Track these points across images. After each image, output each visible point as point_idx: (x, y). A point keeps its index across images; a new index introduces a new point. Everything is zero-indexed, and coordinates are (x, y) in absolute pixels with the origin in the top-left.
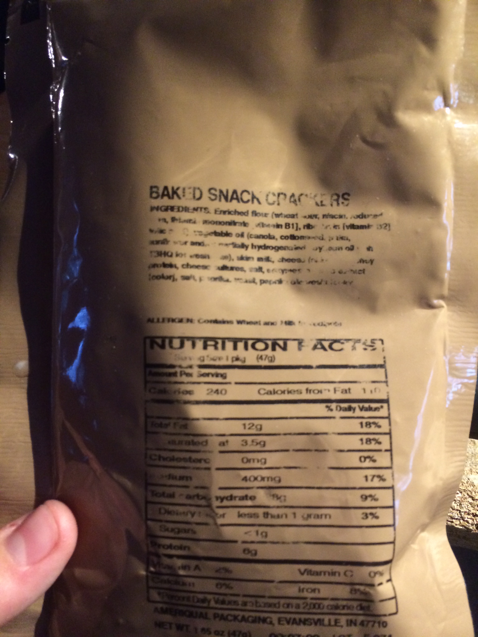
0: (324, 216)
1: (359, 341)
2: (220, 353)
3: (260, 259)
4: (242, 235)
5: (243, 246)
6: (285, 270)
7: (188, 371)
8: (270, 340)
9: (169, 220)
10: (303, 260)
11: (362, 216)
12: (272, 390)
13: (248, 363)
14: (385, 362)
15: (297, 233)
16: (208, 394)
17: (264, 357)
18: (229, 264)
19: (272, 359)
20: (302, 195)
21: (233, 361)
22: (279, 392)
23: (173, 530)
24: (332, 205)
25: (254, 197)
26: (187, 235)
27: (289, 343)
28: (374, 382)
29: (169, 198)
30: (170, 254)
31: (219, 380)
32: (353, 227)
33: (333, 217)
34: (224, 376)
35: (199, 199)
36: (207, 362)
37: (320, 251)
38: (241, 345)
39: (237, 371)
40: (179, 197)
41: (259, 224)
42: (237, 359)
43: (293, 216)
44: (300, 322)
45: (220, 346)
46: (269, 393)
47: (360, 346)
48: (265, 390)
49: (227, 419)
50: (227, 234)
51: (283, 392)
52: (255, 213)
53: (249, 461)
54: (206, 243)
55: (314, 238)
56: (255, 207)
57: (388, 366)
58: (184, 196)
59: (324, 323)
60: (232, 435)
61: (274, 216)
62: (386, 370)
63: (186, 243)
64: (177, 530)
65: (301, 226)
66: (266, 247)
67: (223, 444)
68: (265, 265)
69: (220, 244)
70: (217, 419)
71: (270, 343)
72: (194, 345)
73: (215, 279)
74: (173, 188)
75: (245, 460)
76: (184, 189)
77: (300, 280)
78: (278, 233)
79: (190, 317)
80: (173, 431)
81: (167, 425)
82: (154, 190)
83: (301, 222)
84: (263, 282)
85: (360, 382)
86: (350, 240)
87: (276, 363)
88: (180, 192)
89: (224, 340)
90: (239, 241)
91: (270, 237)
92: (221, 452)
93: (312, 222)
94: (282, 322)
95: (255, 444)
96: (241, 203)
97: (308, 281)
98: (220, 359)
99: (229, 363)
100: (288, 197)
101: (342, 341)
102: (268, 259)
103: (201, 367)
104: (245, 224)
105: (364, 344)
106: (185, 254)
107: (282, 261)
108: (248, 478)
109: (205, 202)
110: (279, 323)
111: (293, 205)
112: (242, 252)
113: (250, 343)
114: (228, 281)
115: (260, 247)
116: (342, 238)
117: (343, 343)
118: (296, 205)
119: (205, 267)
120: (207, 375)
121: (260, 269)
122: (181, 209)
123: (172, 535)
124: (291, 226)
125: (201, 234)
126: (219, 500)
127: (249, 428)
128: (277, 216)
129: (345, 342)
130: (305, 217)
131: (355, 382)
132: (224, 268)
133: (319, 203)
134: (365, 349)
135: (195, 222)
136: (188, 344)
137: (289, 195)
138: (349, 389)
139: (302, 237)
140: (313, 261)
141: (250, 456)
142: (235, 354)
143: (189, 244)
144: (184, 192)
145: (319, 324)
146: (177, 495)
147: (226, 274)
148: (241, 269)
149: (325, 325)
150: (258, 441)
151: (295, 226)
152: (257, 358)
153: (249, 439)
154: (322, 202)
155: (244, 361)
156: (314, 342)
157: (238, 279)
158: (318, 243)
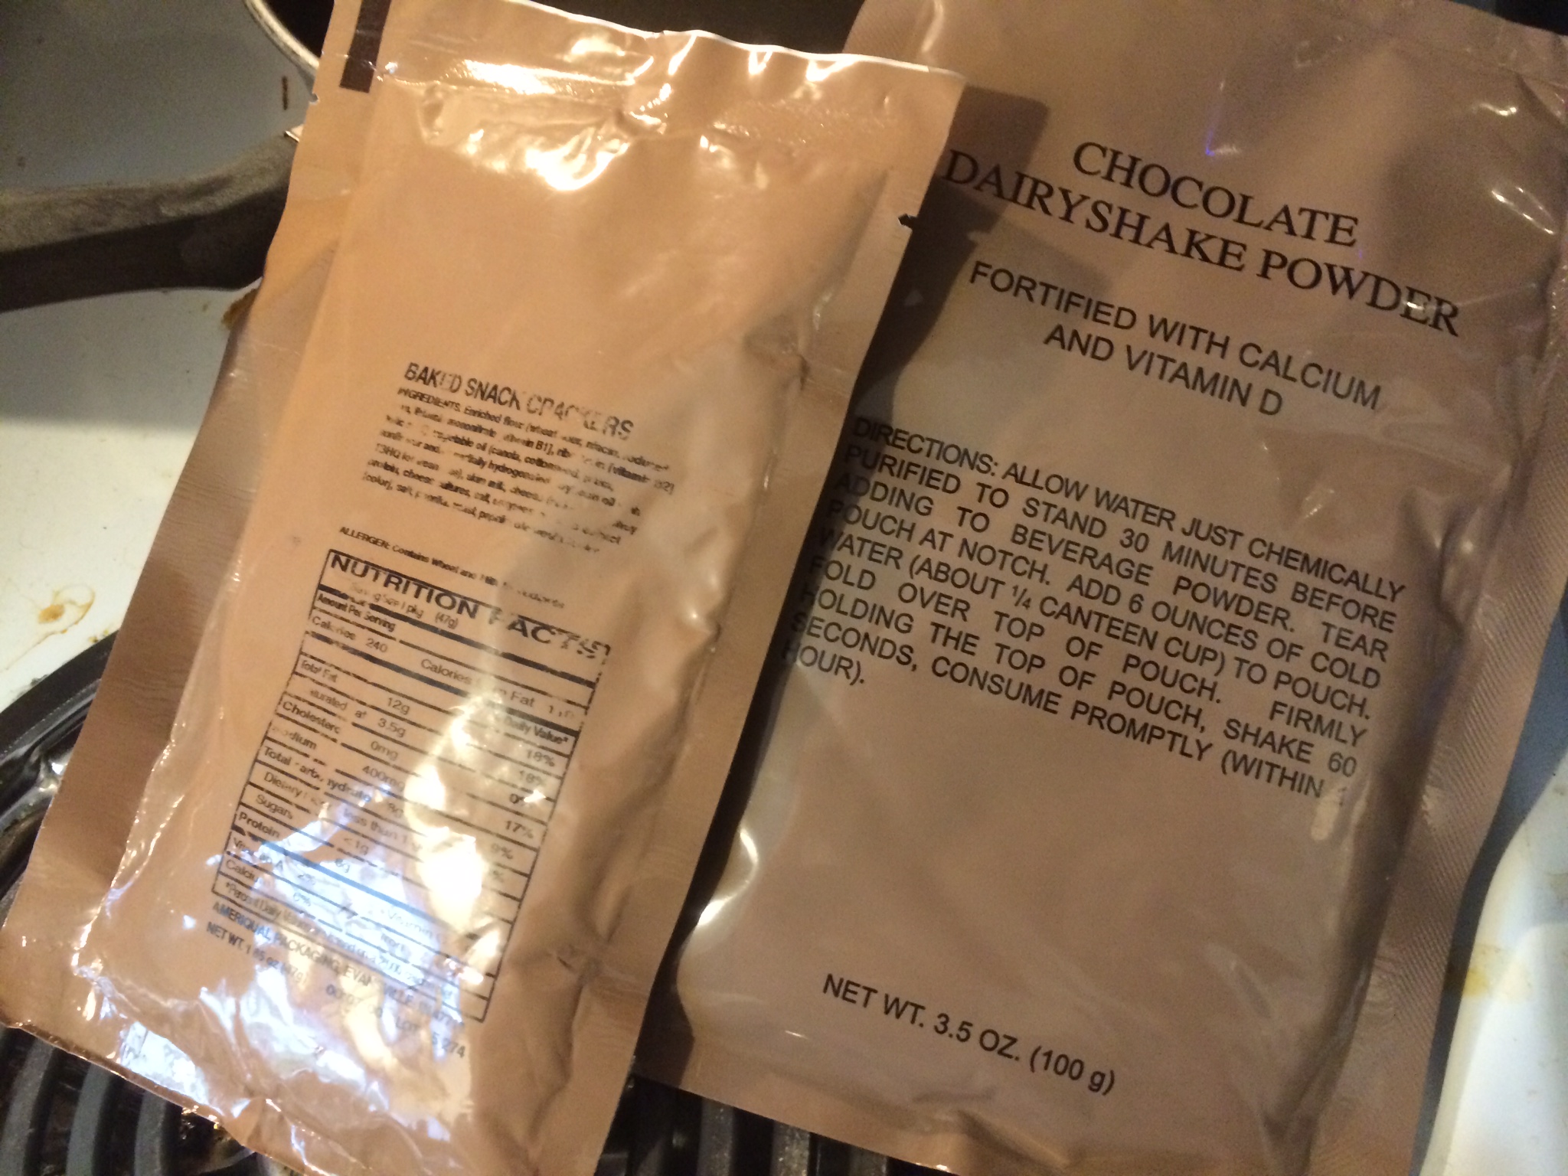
0: (589, 444)
1: (575, 637)
2: (398, 596)
3: (492, 484)
4: (483, 448)
5: (480, 462)
6: (514, 505)
7: (358, 607)
8: (459, 596)
9: (412, 410)
10: (540, 498)
11: (640, 461)
12: (438, 665)
13: (424, 620)
14: (598, 679)
15: (547, 459)
16: (367, 645)
17: (445, 618)
18: (456, 482)
19: (453, 624)
20: (572, 407)
21: (408, 611)
22: (445, 672)
23: (269, 806)
24: (604, 432)
25: (514, 398)
26: (425, 434)
27: (481, 608)
28: (569, 702)
29: (425, 383)
30: (397, 454)
31: (384, 630)
32: (622, 472)
33: (600, 449)
34: (391, 627)
35: (455, 391)
36: (382, 604)
37: (567, 493)
38: (425, 592)
39: (407, 625)
40: (435, 385)
41: (508, 436)
42: (414, 610)
43: (550, 433)
44: (505, 584)
45: (402, 586)
46: (435, 669)
47: (574, 645)
48: (430, 662)
49: (375, 685)
50: (468, 443)
51: (450, 674)
52: (508, 421)
53: (378, 748)
54: (442, 449)
55: (565, 470)
56: (510, 412)
57: (599, 687)
58: (441, 384)
59: (539, 597)
60: (373, 707)
61: (529, 429)
62: (593, 693)
63: (419, 444)
64: (273, 807)
65: (555, 449)
66: (503, 469)
67: (359, 715)
68: (495, 493)
69: (456, 454)
70: (365, 681)
71: (458, 600)
72: (376, 577)
73: (433, 498)
74: (433, 371)
75: (375, 746)
76: (444, 376)
77: (526, 525)
78: (524, 452)
79: (387, 541)
80: (321, 680)
81: (317, 670)
82: (413, 368)
83: (558, 444)
84: (483, 515)
85: (551, 696)
86: (612, 490)
87: (456, 631)
88: (438, 378)
89: (410, 579)
90: (477, 454)
91: (514, 456)
92: (355, 725)
93: (571, 447)
94: (483, 576)
95: (393, 729)
96: (497, 405)
97: (537, 529)
98: (396, 603)
99: (403, 612)
100: (556, 405)
101: (553, 630)
102: (500, 486)
103: (373, 607)
104: (491, 433)
105: (582, 644)
106: (413, 458)
107: (515, 492)
108: (370, 769)
109: (460, 397)
110: (479, 576)
111: (557, 417)
112: (475, 470)
113: (436, 592)
114: (445, 504)
115: (498, 467)
116: (603, 484)
117: (553, 633)
118: (560, 418)
119: (428, 480)
120: (375, 619)
121: (486, 498)
122: (431, 400)
123: (266, 811)
124: (544, 446)
125: (440, 435)
126: (331, 786)
127: (394, 706)
128: (533, 429)
129: (556, 632)
130: (564, 438)
131: (544, 693)
132: (448, 486)
133: (589, 425)
134: (580, 652)
135: (439, 420)
136: (371, 573)
137: (557, 403)
138: (533, 700)
139: (550, 466)
140: (553, 504)
141: (382, 741)
142: (413, 602)
143: (422, 446)
144: (443, 379)
145: (531, 596)
146: (292, 762)
147: (449, 496)
148: (466, 492)
149: (539, 600)
150: (398, 727)
151: (549, 447)
152: (437, 618)
153: (389, 719)
154: (593, 423)
155: (420, 616)
156: (515, 618)
157: (457, 505)
158: (569, 481)
